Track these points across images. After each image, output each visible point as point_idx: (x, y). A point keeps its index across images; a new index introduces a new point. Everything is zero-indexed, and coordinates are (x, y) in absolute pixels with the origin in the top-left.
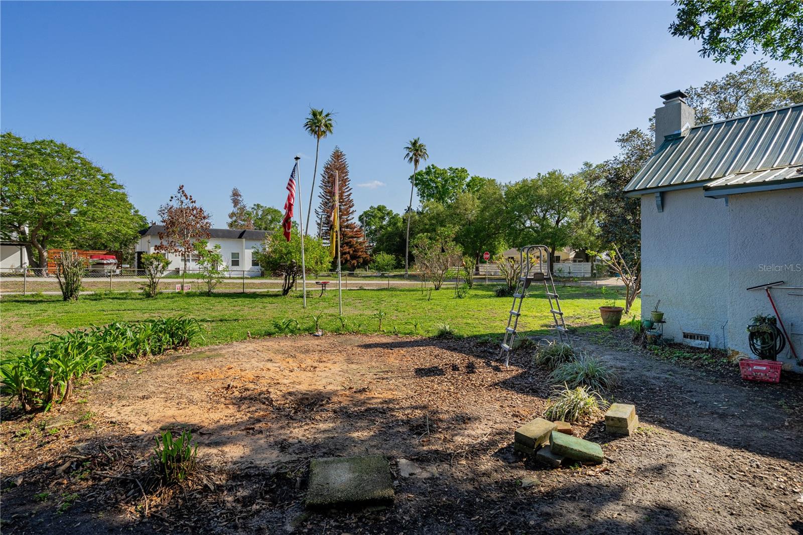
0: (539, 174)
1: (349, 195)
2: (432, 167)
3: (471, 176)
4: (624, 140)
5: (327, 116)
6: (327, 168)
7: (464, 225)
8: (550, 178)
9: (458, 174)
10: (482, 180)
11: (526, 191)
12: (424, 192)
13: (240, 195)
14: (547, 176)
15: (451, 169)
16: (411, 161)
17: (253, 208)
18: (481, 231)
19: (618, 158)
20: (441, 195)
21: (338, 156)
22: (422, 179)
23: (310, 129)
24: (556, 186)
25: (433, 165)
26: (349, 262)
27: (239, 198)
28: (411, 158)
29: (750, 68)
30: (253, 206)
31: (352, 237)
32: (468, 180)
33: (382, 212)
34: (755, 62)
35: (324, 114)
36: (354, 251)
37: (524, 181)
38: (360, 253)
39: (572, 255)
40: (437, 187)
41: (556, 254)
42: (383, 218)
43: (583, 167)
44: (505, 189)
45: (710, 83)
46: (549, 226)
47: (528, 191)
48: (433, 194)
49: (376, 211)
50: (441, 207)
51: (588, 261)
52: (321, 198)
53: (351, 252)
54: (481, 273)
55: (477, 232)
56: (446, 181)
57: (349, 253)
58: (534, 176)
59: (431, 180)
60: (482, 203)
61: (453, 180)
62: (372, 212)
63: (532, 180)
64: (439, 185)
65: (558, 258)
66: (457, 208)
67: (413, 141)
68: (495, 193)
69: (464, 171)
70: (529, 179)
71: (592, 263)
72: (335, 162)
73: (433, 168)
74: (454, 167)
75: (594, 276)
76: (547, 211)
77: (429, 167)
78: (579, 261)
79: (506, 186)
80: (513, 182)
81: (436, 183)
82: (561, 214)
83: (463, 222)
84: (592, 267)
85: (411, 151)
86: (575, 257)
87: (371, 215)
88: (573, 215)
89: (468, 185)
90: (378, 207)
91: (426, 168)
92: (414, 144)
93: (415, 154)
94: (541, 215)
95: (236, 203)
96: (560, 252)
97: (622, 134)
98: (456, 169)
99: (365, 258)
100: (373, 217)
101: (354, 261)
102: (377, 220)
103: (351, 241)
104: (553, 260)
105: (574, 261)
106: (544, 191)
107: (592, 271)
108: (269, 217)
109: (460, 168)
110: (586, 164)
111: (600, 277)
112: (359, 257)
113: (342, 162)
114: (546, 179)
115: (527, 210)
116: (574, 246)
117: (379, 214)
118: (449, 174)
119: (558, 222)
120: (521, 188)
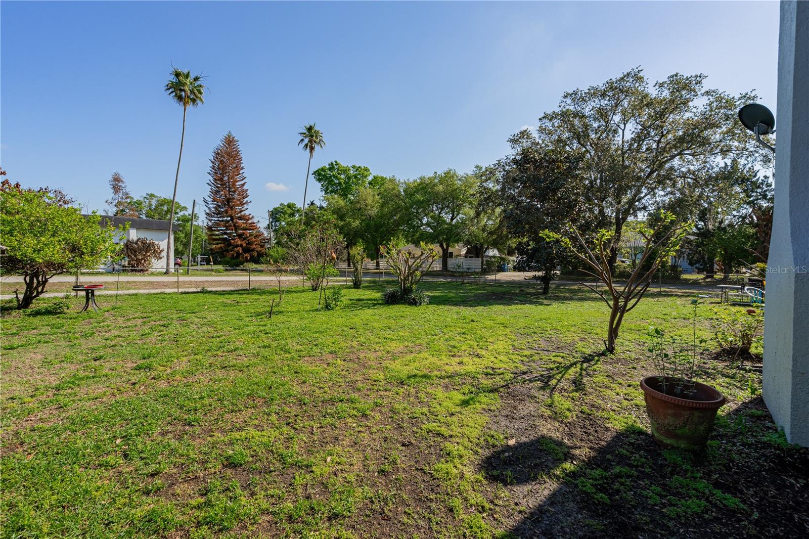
0: (436, 173)
1: (243, 185)
2: (335, 163)
3: (373, 175)
4: (514, 141)
5: (196, 79)
6: (218, 154)
7: (363, 221)
8: (445, 177)
9: (361, 173)
10: (383, 179)
11: (423, 188)
12: (327, 189)
13: (122, 181)
14: (443, 175)
15: (354, 167)
16: (307, 147)
17: (145, 198)
18: (381, 227)
19: (509, 157)
20: (344, 192)
21: (231, 142)
22: (325, 175)
23: (174, 94)
24: (451, 184)
25: (336, 162)
26: (241, 256)
27: (120, 184)
28: (306, 146)
29: (628, 74)
30: (145, 196)
31: (246, 229)
32: (370, 178)
33: (292, 209)
34: (633, 69)
35: (192, 76)
36: (247, 244)
37: (421, 178)
38: (254, 246)
39: (464, 251)
40: (340, 184)
41: (450, 250)
42: (293, 215)
43: (475, 169)
44: (404, 185)
45: (593, 87)
46: (445, 222)
47: (425, 188)
48: (337, 190)
49: (286, 208)
50: (342, 203)
51: (478, 257)
52: (210, 185)
53: (244, 245)
54: (381, 267)
55: (378, 227)
56: (349, 178)
57: (241, 246)
58: (431, 175)
59: (334, 176)
60: (381, 198)
61: (356, 177)
62: (282, 209)
63: (429, 178)
64: (342, 181)
65: (452, 253)
66: (358, 202)
67: (308, 126)
68: (394, 189)
69: (366, 170)
70: (426, 177)
71: (482, 259)
72: (227, 148)
73: (336, 165)
74: (357, 165)
75: (485, 271)
76: (442, 209)
77: (332, 163)
78: (470, 257)
79: (405, 183)
80: (411, 180)
81: (338, 179)
82: (455, 210)
83: (363, 218)
84: (482, 262)
85: (306, 137)
86: (466, 253)
87: (281, 212)
88: (468, 211)
89: (370, 183)
90: (288, 204)
91: (329, 165)
92: (310, 129)
93: (310, 141)
94: (437, 212)
95: (116, 189)
96: (453, 249)
97: (513, 134)
98: (359, 167)
99: (260, 251)
100: (283, 213)
101: (247, 255)
102: (287, 216)
103: (244, 233)
104: (446, 256)
105: (466, 257)
106: (441, 188)
107: (482, 266)
108: (165, 208)
109: (363, 167)
110: (477, 167)
111: (490, 272)
112: (253, 250)
113: (234, 148)
114: (441, 178)
115: (424, 205)
116: (467, 243)
117: (289, 211)
118: (352, 172)
119: (452, 219)
120: (419, 185)
